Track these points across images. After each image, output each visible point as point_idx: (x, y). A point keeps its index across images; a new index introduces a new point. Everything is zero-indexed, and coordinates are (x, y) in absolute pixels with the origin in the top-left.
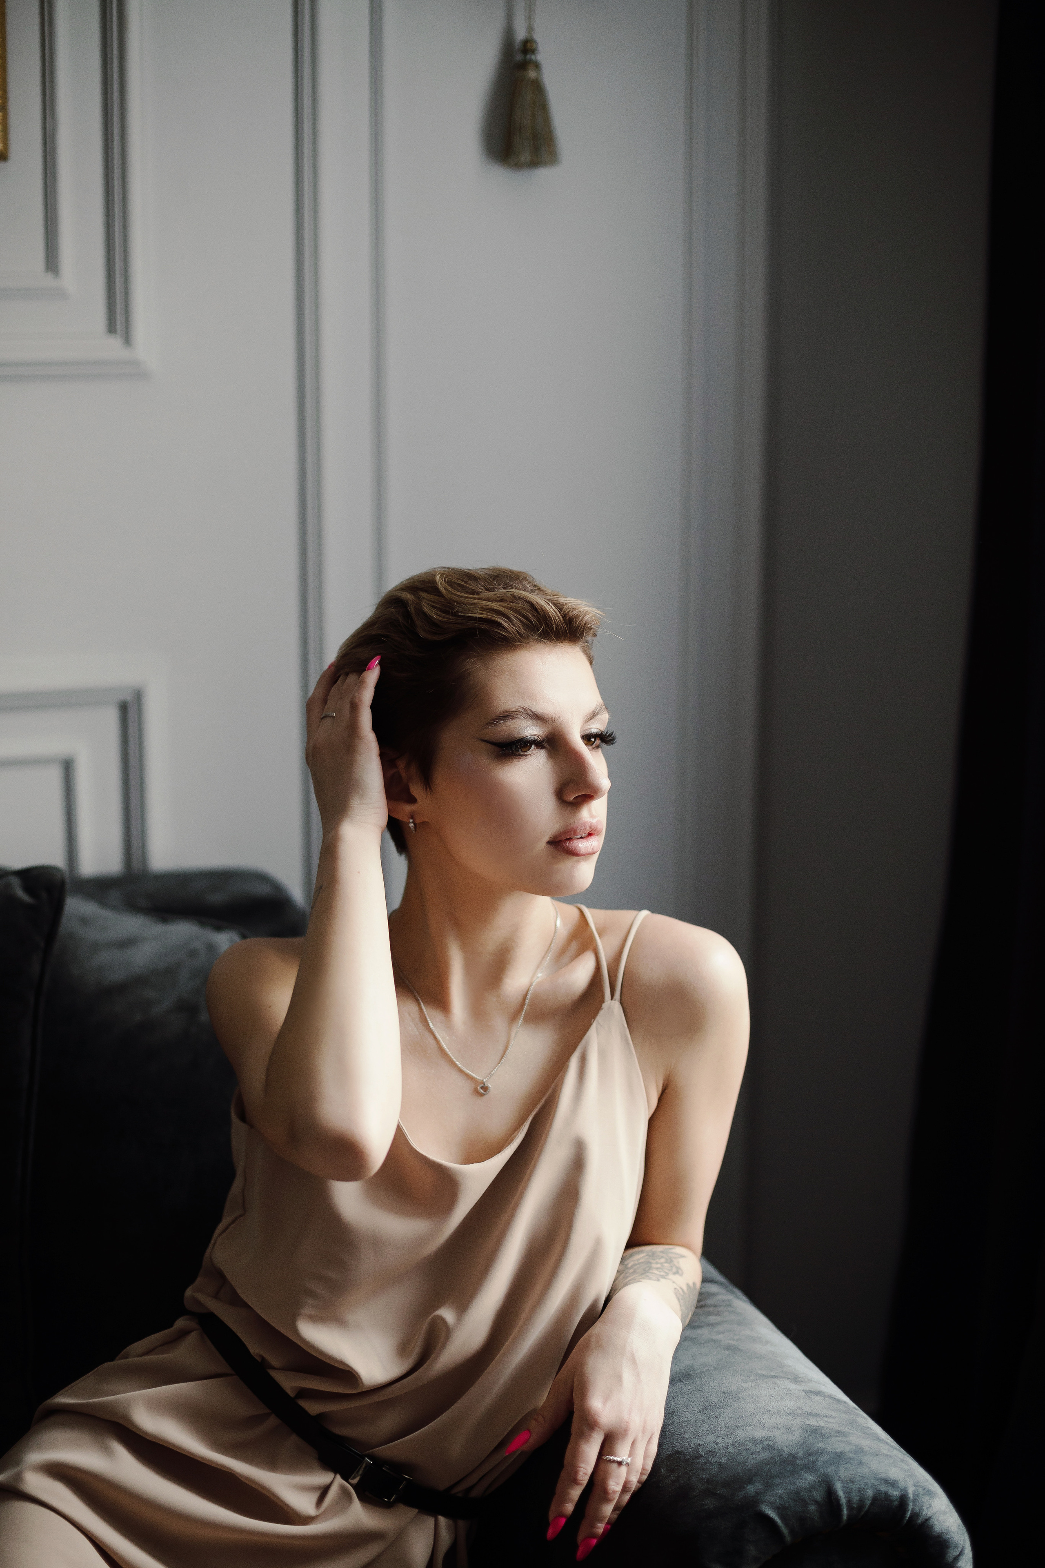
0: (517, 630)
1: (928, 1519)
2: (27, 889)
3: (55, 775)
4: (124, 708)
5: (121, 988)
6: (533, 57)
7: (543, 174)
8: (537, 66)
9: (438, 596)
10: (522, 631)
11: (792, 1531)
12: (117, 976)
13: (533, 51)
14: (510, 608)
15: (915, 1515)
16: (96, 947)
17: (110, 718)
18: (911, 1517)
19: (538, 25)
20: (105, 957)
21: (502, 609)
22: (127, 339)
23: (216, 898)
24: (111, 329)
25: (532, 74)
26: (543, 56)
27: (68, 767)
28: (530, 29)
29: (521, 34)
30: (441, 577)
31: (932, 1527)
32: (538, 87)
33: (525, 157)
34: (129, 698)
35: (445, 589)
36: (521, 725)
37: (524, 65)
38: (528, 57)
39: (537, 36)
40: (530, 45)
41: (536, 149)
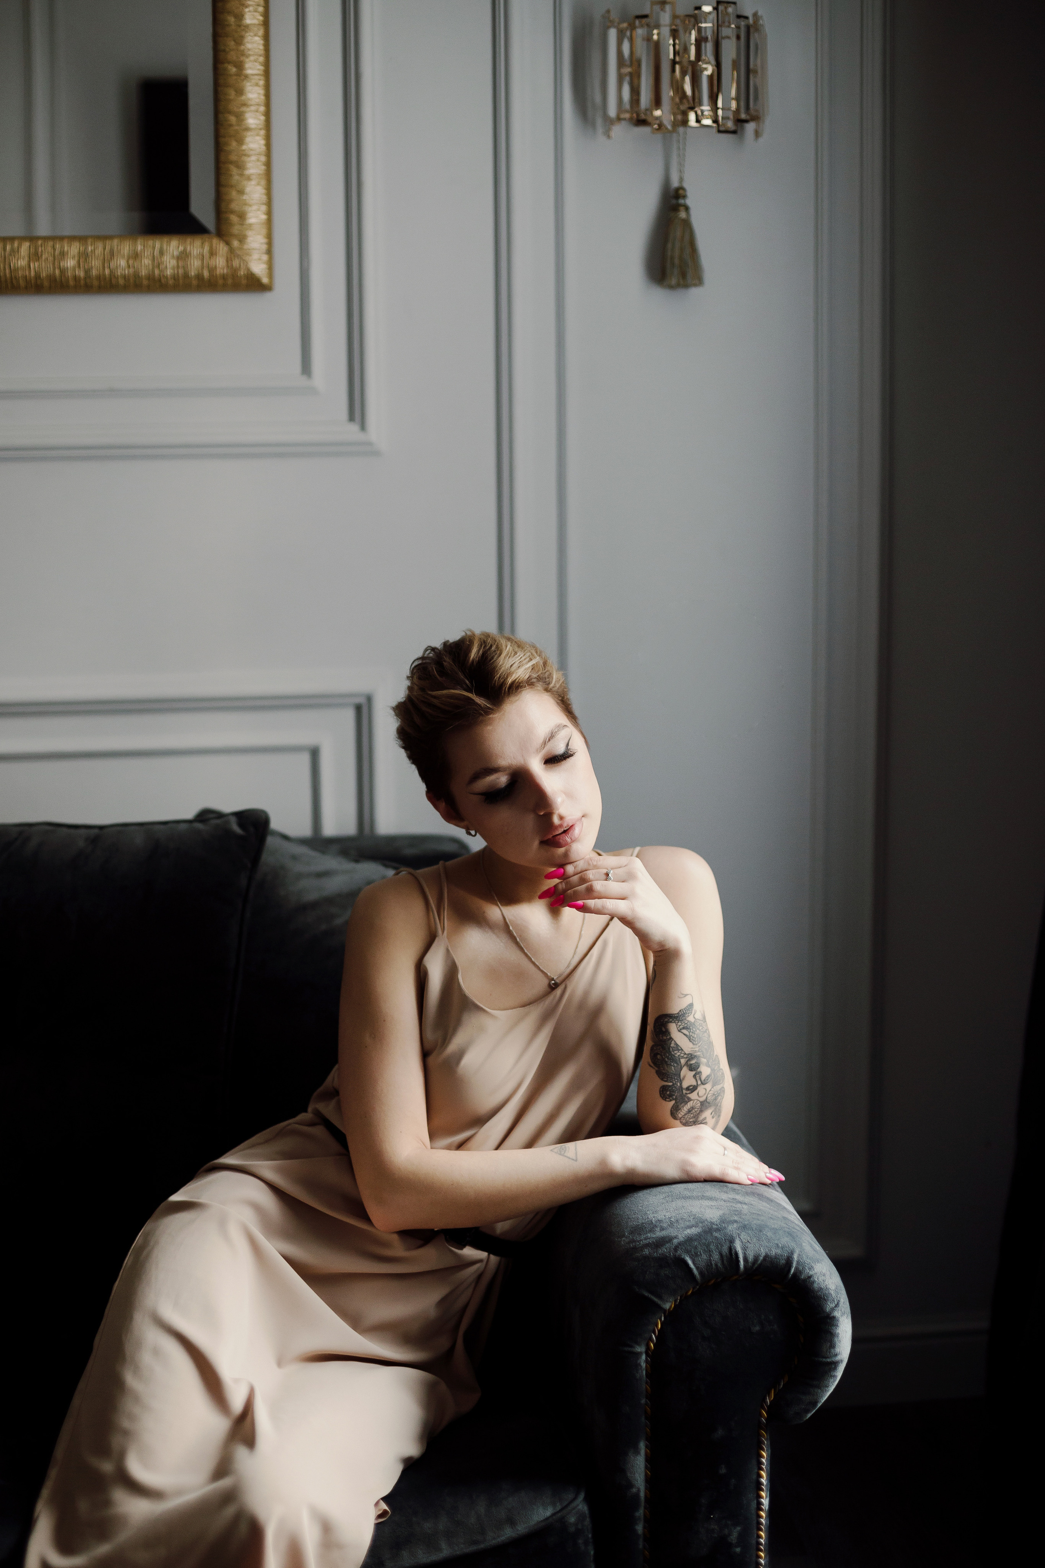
1: (810, 1277)
2: (241, 825)
3: (305, 759)
4: (358, 709)
5: (314, 905)
6: (683, 202)
7: (694, 292)
8: (687, 209)
11: (701, 1273)
12: (312, 896)
13: (684, 197)
15: (798, 1272)
16: (300, 876)
17: (349, 716)
18: (795, 1274)
19: (686, 177)
20: (304, 883)
22: (363, 427)
23: (409, 852)
24: (351, 418)
25: (683, 215)
26: (691, 200)
27: (315, 754)
28: (681, 180)
29: (675, 184)
31: (814, 1282)
32: (687, 224)
33: (674, 281)
34: (362, 700)
37: (676, 208)
38: (679, 202)
39: (686, 185)
40: (681, 192)
41: (684, 275)
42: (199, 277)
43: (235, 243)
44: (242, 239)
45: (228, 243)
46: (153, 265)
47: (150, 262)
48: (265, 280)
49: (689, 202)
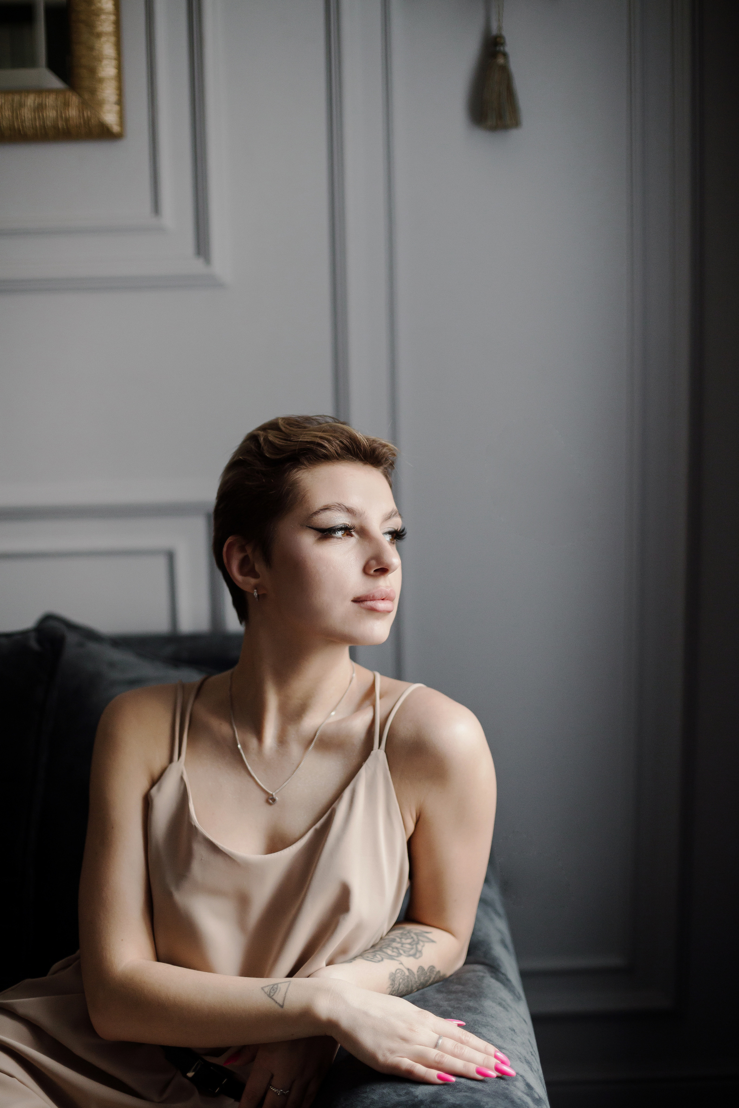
0: (335, 450)
2: (39, 641)
3: (161, 564)
6: (502, 48)
7: (514, 133)
8: (505, 55)
9: (280, 431)
10: (339, 451)
13: (503, 44)
14: (331, 436)
17: (201, 523)
19: (505, 25)
21: (325, 436)
22: (208, 261)
24: (197, 253)
25: (501, 61)
26: (510, 47)
27: (171, 557)
28: (500, 28)
29: (494, 31)
30: (282, 421)
32: (505, 70)
35: (284, 427)
36: (337, 515)
37: (496, 55)
38: (498, 49)
39: (505, 33)
40: (498, 40)
41: (500, 116)
42: (55, 127)
43: (86, 96)
44: (93, 92)
45: (80, 95)
46: (13, 116)
47: (10, 114)
48: (116, 129)
49: (509, 48)
